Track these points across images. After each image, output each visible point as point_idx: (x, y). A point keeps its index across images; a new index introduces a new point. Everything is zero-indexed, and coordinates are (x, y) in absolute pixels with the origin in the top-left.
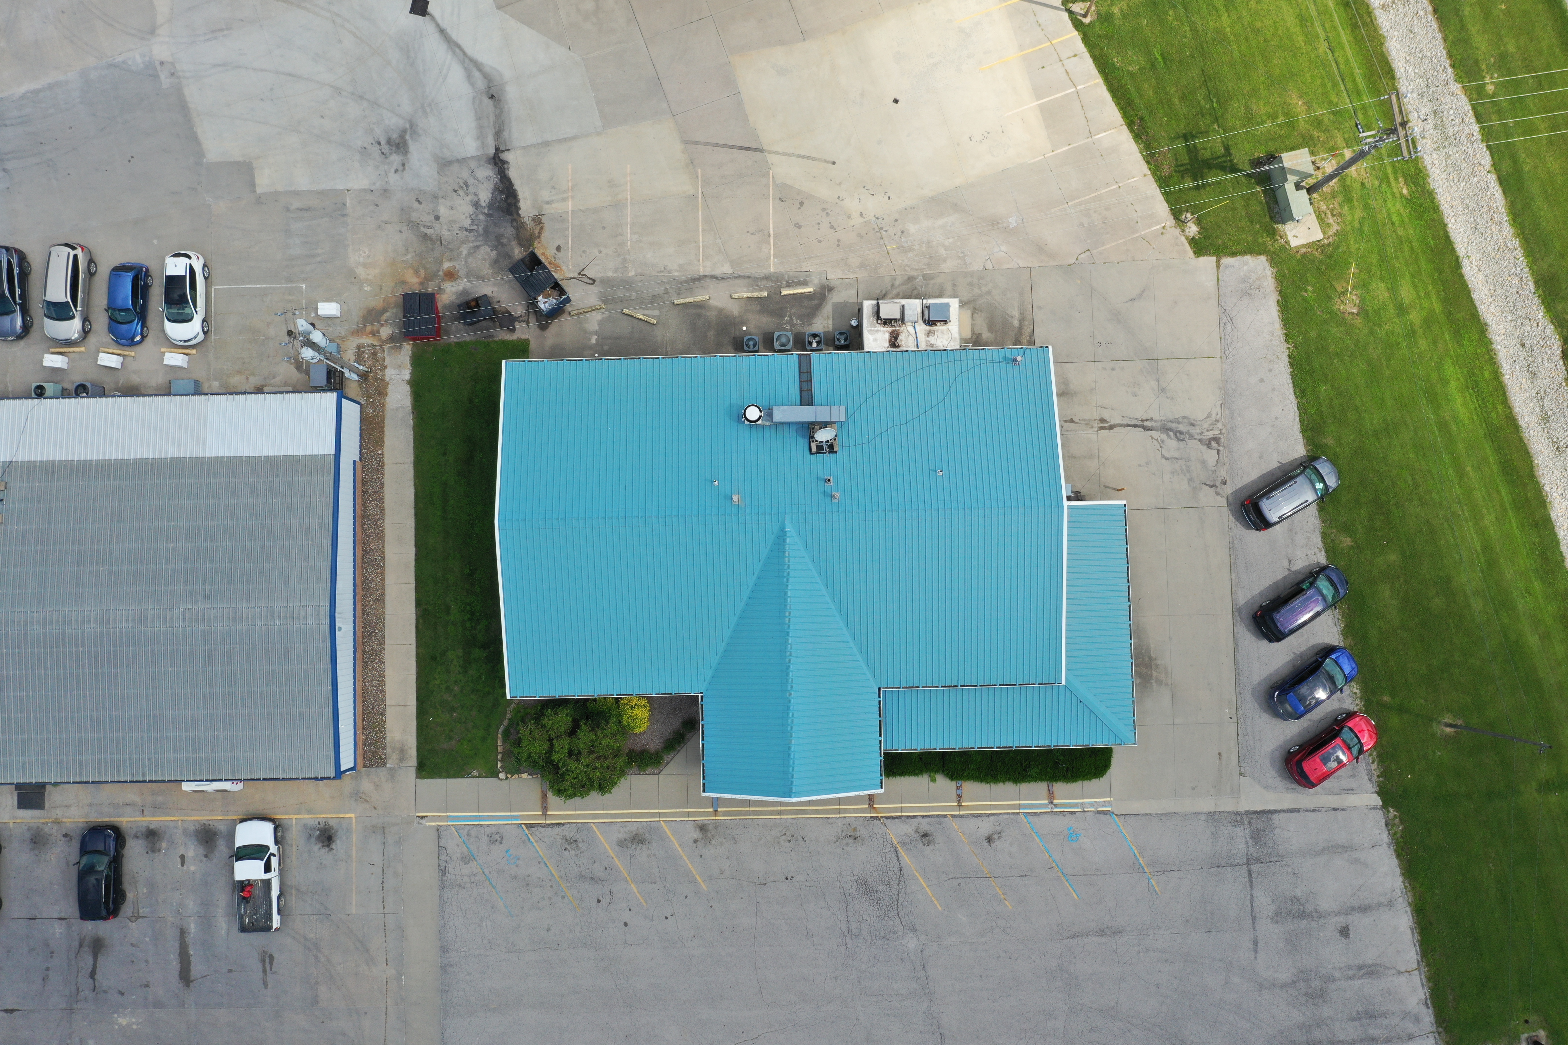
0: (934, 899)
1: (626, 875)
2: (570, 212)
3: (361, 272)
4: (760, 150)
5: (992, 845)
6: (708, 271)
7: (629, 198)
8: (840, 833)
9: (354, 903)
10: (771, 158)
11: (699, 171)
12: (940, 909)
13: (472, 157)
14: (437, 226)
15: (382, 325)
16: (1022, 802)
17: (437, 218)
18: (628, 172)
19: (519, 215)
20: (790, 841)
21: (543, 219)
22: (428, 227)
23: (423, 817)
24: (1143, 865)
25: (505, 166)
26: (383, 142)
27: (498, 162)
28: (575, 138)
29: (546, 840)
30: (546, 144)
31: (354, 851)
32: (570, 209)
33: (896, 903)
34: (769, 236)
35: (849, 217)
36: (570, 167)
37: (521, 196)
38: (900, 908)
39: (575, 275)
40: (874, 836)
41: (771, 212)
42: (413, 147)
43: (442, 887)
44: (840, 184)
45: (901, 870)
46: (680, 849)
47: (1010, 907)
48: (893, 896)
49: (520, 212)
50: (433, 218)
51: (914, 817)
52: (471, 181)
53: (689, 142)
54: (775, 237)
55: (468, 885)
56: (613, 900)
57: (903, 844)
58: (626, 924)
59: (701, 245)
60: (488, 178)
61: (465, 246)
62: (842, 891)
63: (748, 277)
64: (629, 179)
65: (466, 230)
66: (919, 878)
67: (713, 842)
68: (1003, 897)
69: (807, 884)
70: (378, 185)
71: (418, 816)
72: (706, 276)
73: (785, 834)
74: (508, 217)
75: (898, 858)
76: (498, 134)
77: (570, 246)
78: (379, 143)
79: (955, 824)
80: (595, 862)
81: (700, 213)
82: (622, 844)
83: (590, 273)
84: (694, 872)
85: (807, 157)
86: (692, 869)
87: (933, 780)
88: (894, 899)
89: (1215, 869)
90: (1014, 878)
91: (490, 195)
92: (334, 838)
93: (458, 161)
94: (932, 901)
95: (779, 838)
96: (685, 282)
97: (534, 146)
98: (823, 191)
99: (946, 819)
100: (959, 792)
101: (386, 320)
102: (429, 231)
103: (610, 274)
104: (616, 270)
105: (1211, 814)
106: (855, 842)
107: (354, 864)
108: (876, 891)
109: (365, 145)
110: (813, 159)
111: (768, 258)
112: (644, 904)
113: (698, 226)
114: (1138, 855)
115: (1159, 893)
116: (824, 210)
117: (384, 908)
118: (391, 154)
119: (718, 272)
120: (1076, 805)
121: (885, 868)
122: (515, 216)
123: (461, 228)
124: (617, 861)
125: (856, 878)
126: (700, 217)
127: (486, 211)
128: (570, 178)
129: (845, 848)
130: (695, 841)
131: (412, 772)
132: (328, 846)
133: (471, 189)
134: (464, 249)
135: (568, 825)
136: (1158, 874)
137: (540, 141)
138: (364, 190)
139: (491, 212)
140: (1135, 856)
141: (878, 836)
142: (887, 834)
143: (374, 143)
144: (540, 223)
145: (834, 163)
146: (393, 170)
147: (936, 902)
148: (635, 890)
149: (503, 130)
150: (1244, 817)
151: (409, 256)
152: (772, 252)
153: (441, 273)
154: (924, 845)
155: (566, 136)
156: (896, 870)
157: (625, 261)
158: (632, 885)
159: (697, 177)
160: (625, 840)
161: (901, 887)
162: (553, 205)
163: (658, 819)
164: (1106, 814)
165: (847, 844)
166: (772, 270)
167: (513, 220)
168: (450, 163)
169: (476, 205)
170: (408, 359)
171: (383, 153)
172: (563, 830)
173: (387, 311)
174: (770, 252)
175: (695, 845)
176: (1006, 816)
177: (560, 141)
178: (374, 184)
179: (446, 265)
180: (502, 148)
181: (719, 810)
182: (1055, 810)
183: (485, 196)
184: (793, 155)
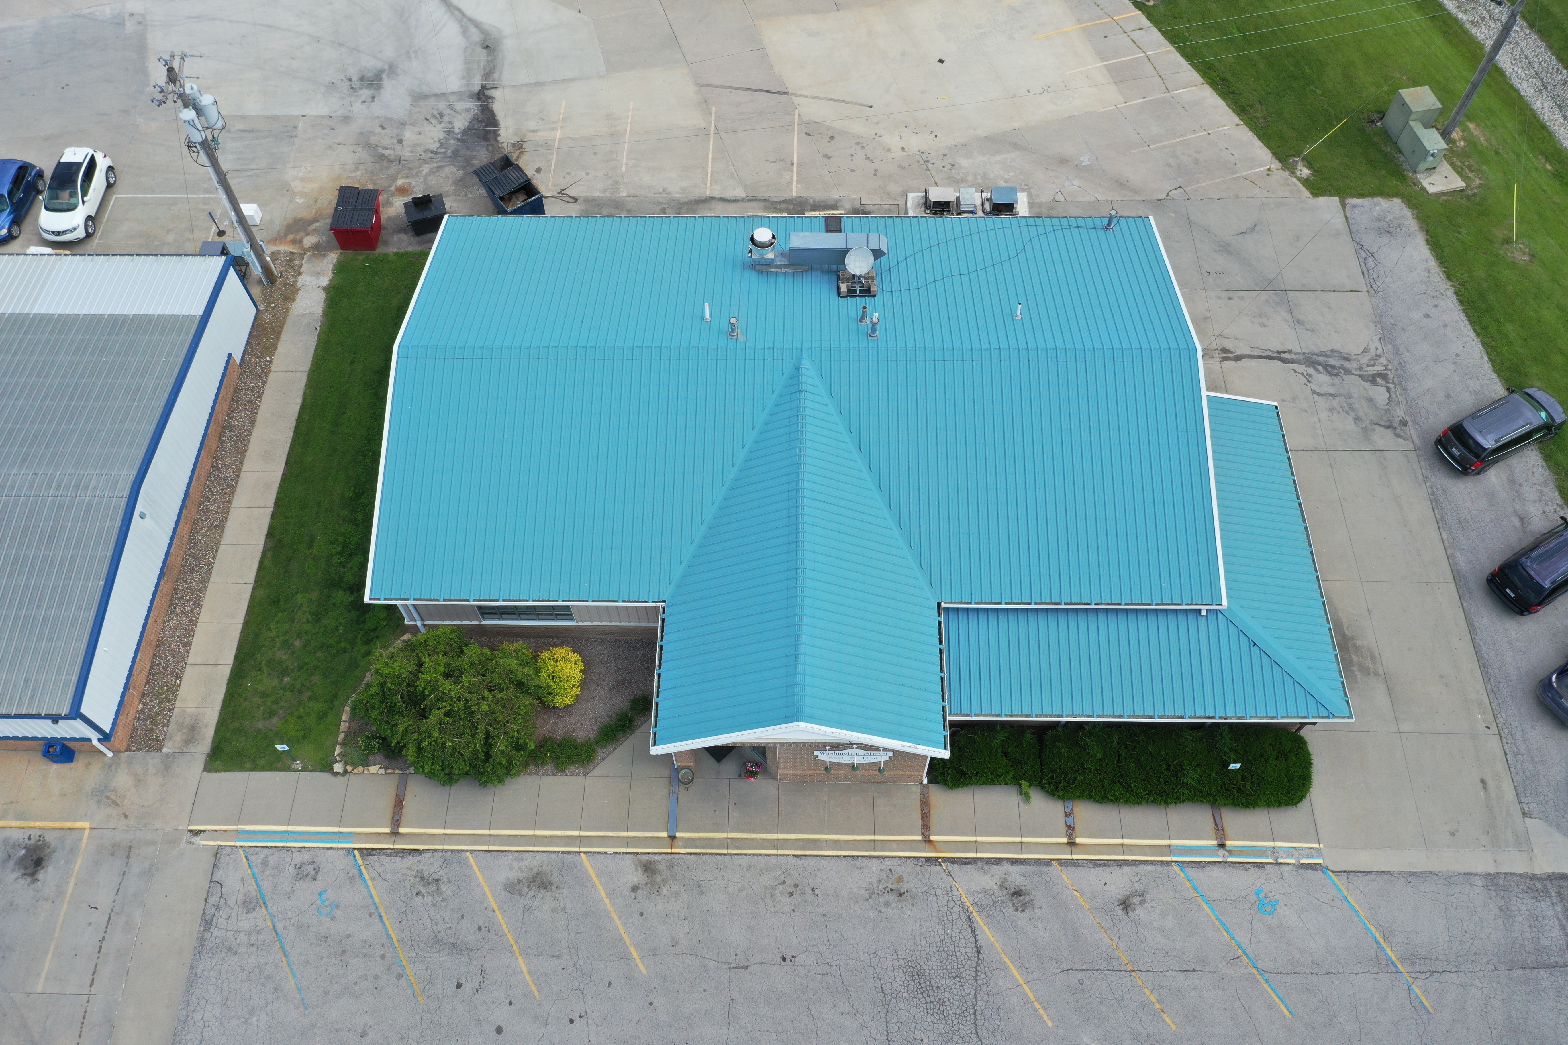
0: (1038, 1006)
1: (512, 942)
2: (557, 140)
3: (297, 186)
4: (786, 94)
5: (1131, 914)
6: (717, 194)
7: (628, 129)
8: (875, 885)
9: (44, 974)
10: (796, 100)
11: (714, 109)
12: (1050, 1024)
13: (454, 93)
14: (398, 148)
15: (308, 234)
16: (1174, 842)
17: (400, 141)
18: (631, 107)
19: (497, 141)
20: (791, 894)
21: (525, 145)
22: (387, 149)
23: (197, 833)
24: (1394, 959)
25: (490, 100)
26: (355, 79)
27: (482, 97)
28: (573, 80)
29: (389, 877)
30: (540, 84)
31: (72, 884)
32: (558, 136)
33: (972, 1011)
34: (793, 164)
35: (889, 150)
36: (564, 103)
37: (502, 124)
38: (980, 1021)
39: (555, 194)
40: (932, 892)
41: (795, 144)
42: (387, 83)
43: (199, 952)
44: (878, 123)
45: (979, 952)
46: (607, 901)
47: (1173, 1027)
48: (967, 999)
49: (499, 138)
50: (395, 141)
51: (998, 861)
52: (447, 112)
53: (703, 86)
54: (799, 165)
55: (243, 950)
56: (483, 985)
57: (981, 907)
58: (499, 1030)
59: (709, 170)
60: (468, 110)
61: (427, 166)
62: (878, 985)
63: (765, 200)
64: (630, 113)
65: (432, 152)
66: (1011, 966)
67: (664, 891)
68: (1158, 1006)
69: (819, 970)
70: (339, 113)
71: (190, 831)
72: (713, 198)
73: (784, 882)
74: (484, 142)
75: (973, 931)
76: (487, 75)
77: (552, 168)
78: (351, 80)
79: (1066, 876)
80: (463, 917)
81: (711, 143)
82: (512, 888)
83: (572, 192)
84: (628, 941)
85: (839, 101)
86: (625, 936)
87: (1027, 798)
88: (969, 1004)
89: (1520, 972)
90: (1174, 973)
91: (467, 124)
92: (44, 864)
93: (436, 95)
94: (1035, 1009)
95: (773, 888)
96: (687, 203)
97: (526, 85)
98: (858, 128)
99: (1050, 868)
100: (1070, 821)
101: (315, 230)
102: (386, 152)
103: (597, 194)
104: (605, 191)
105: (1492, 878)
106: (900, 901)
107: (65, 907)
108: (938, 987)
109: (334, 81)
110: (845, 102)
111: (791, 183)
112: (536, 994)
113: (708, 154)
114: (1381, 941)
115: (1431, 1011)
116: (858, 144)
117: (91, 985)
118: (361, 88)
119: (728, 195)
120: (1262, 852)
121: (952, 948)
122: (492, 142)
123: (426, 151)
124: (500, 917)
125: (902, 962)
126: (711, 147)
127: (459, 137)
128: (562, 111)
129: (883, 910)
130: (635, 889)
131: (200, 761)
132: (32, 874)
133: (446, 118)
134: (425, 169)
135: (430, 855)
136: (1423, 976)
137: (534, 81)
138: (323, 117)
139: (464, 138)
140: (1377, 943)
141: (939, 892)
142: (954, 889)
143: (344, 79)
144: (521, 147)
145: (871, 107)
146: (360, 101)
147: (1041, 1012)
148: (524, 968)
149: (494, 73)
150: (1548, 883)
151: (358, 173)
152: (795, 178)
153: (392, 189)
154: (1017, 910)
155: (563, 78)
156: (971, 951)
157: (616, 182)
158: (520, 960)
159: (711, 114)
160: (519, 881)
161: (980, 982)
162: (539, 134)
163: (577, 849)
164: (1316, 870)
165: (887, 904)
166: (795, 194)
167: (488, 146)
168: (426, 97)
169: (449, 132)
170: (331, 267)
171: (352, 88)
172: (419, 862)
173: (318, 221)
174: (792, 179)
175: (633, 894)
176: (1149, 868)
177: (557, 82)
178: (335, 112)
179: (400, 182)
180: (488, 86)
181: (678, 835)
182: (1230, 859)
183: (460, 124)
184: (824, 98)
